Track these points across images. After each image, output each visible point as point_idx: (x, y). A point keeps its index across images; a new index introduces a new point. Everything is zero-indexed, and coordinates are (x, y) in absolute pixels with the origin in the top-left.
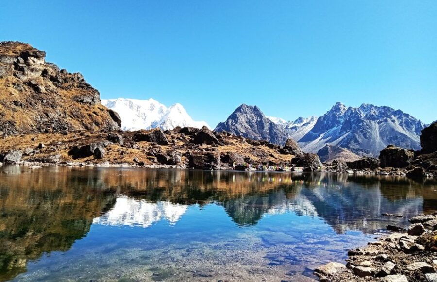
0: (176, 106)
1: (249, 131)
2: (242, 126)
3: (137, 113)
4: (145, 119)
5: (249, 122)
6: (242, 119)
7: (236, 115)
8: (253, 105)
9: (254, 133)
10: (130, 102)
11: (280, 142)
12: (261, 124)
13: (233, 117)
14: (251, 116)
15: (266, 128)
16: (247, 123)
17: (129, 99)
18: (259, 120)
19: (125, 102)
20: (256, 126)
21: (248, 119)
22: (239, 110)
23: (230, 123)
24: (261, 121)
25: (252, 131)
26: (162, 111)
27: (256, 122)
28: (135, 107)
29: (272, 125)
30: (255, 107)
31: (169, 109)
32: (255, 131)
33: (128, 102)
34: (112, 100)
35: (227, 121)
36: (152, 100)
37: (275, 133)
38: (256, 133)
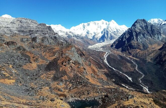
0: (112, 21)
1: (141, 30)
2: (138, 29)
3: (98, 26)
4: (101, 28)
5: (141, 26)
6: (138, 25)
7: (135, 24)
8: (142, 19)
9: (144, 31)
10: (95, 22)
11: (156, 33)
12: (146, 27)
13: (134, 25)
14: (142, 24)
15: (149, 28)
16: (140, 27)
17: (94, 22)
18: (146, 24)
19: (93, 23)
20: (144, 27)
21: (140, 25)
22: (136, 22)
23: (133, 28)
24: (147, 25)
25: (143, 30)
26: (106, 24)
27: (145, 26)
28: (97, 24)
29: (152, 26)
30: (144, 19)
31: (109, 23)
32: (144, 30)
33: (94, 23)
34: (88, 23)
35: (131, 28)
36: (102, 20)
37: (153, 29)
38: (145, 31)
